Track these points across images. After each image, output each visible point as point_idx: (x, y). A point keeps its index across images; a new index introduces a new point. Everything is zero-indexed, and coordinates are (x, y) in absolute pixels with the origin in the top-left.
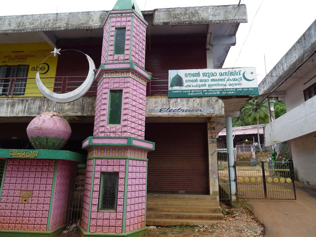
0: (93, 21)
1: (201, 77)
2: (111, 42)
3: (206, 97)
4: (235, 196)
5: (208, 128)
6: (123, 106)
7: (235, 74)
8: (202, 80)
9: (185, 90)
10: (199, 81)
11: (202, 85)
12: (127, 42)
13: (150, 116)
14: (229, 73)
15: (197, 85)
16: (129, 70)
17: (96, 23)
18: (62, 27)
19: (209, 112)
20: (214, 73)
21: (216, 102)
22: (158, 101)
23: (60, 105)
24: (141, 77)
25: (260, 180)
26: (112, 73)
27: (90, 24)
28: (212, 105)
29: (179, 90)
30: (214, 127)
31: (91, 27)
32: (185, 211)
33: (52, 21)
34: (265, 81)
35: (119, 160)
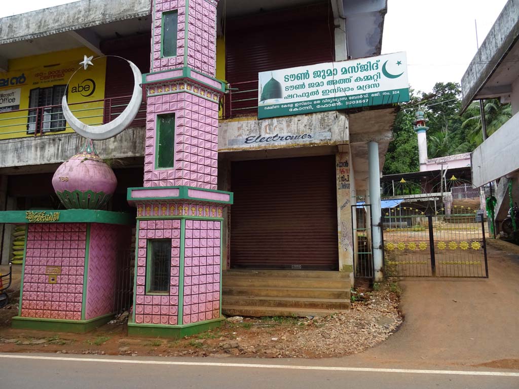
0: (141, 3)
1: (312, 80)
2: (156, 38)
3: (318, 114)
4: (380, 272)
5: (337, 162)
6: (177, 139)
7: (369, 68)
8: (313, 85)
9: (284, 104)
10: (307, 86)
11: (313, 93)
12: (180, 35)
13: (232, 151)
14: (359, 66)
15: (304, 94)
16: (182, 80)
17: (145, 7)
18: (97, 19)
19: (323, 139)
20: (332, 71)
21: (335, 119)
22: (242, 125)
23: (103, 143)
24: (206, 89)
25: (425, 245)
26: (159, 87)
27: (135, 9)
28: (328, 126)
29: (275, 105)
30: (347, 161)
31: (138, 15)
32: (293, 294)
33: (83, 13)
34: (471, 70)
35: (171, 221)
